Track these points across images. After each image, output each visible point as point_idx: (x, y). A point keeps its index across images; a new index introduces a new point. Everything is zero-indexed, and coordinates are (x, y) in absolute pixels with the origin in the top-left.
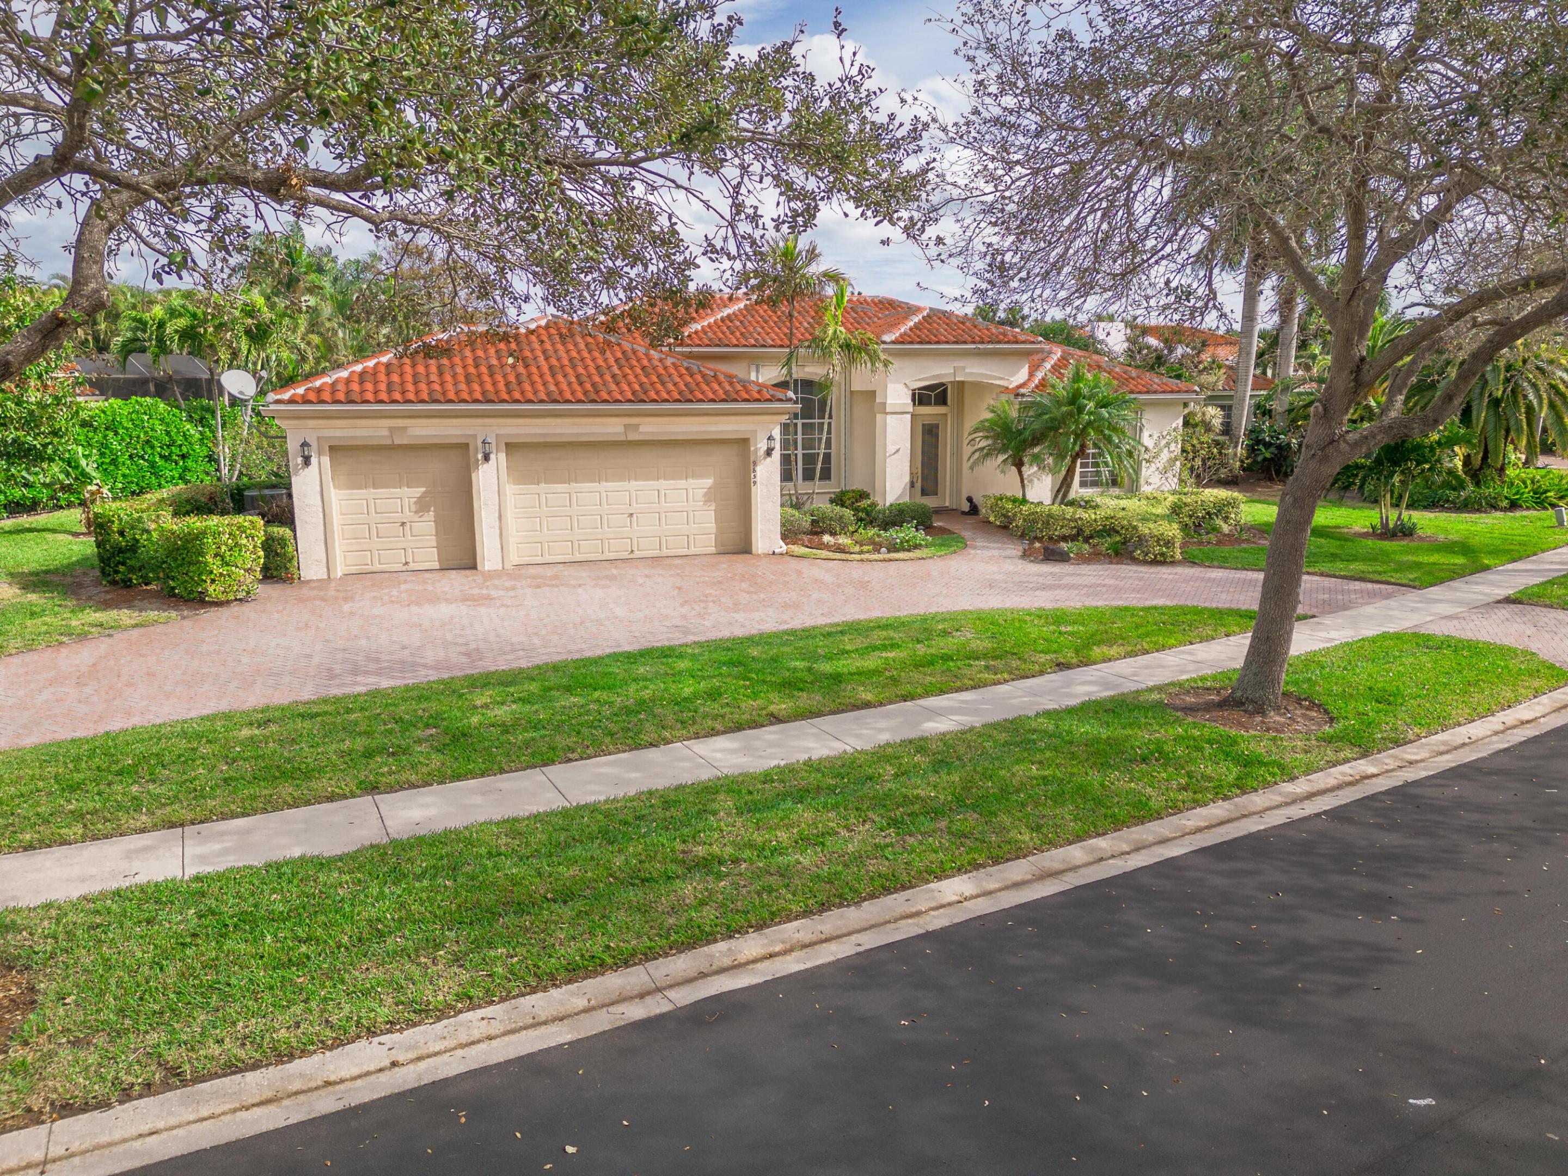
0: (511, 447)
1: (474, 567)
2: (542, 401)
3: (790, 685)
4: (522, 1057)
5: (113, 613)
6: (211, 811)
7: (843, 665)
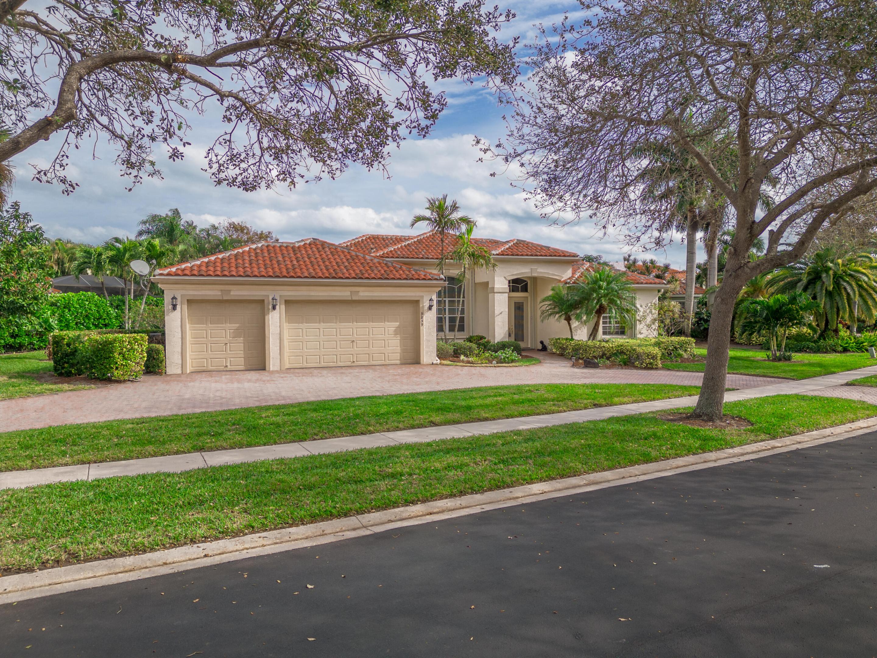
0: (288, 302)
1: (264, 369)
2: (306, 277)
3: (441, 410)
4: (283, 552)
5: (60, 386)
6: (106, 457)
7: (471, 402)
